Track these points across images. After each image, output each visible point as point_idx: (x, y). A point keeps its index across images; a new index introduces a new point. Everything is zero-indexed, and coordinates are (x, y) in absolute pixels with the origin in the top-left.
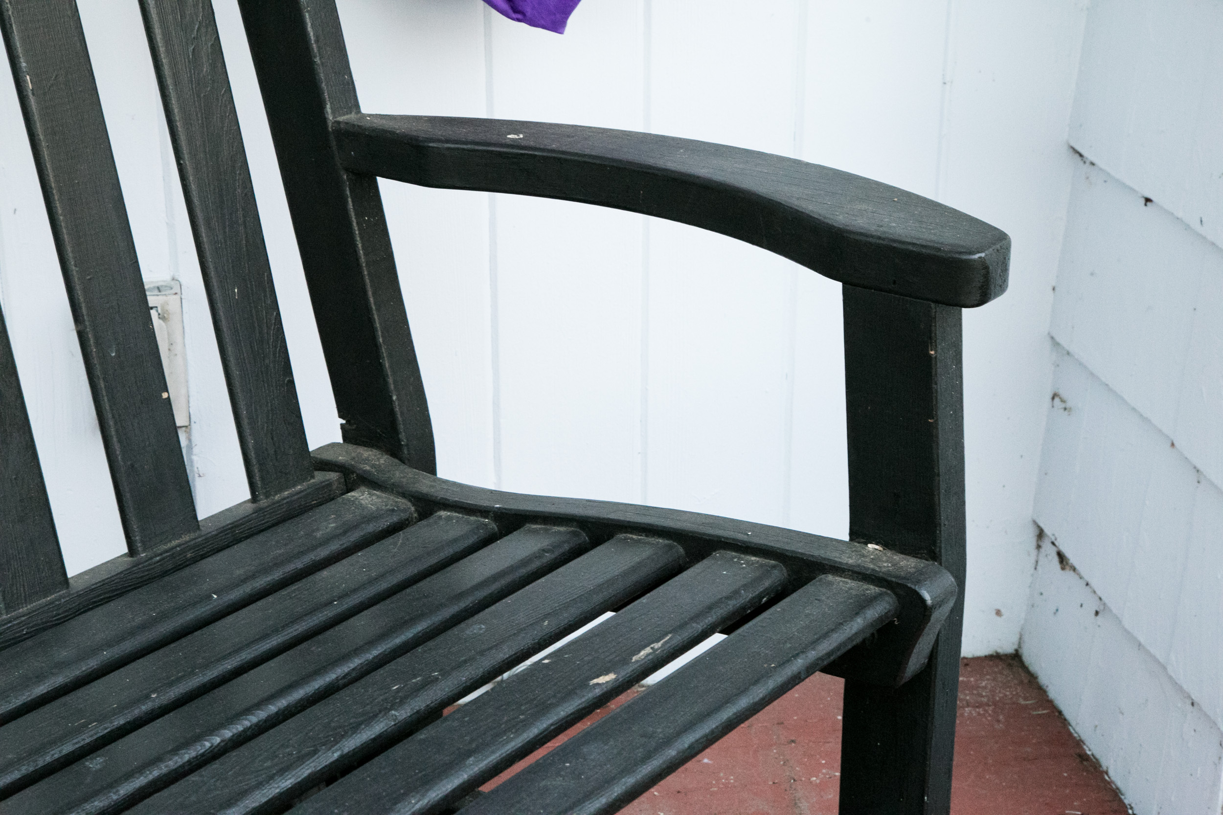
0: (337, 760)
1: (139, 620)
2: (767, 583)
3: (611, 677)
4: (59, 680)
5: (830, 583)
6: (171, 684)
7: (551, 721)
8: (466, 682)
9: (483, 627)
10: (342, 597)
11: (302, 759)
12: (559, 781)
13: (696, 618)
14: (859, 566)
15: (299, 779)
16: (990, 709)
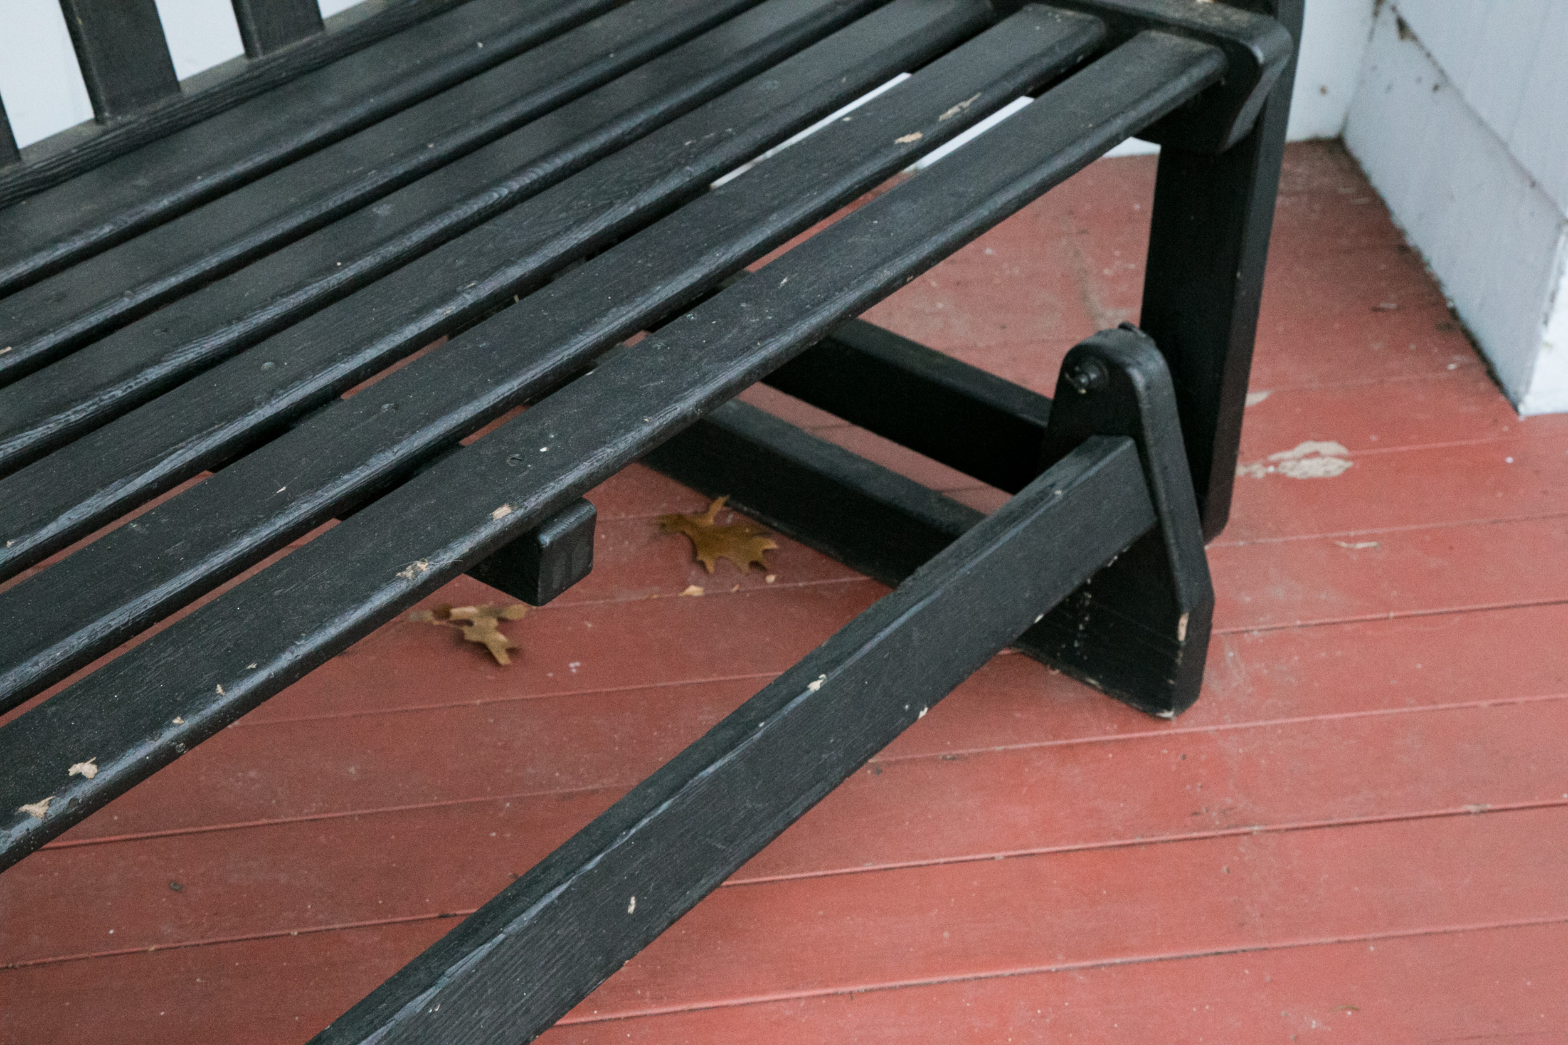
0: (633, 214)
1: (403, 67)
2: (1084, 40)
3: (917, 136)
4: (328, 126)
5: (1152, 40)
6: (448, 134)
7: (855, 180)
8: (761, 139)
9: (776, 82)
10: (618, 49)
11: (598, 211)
12: (867, 239)
13: (1007, 76)
14: (1186, 20)
15: (596, 232)
16: (1305, 199)
